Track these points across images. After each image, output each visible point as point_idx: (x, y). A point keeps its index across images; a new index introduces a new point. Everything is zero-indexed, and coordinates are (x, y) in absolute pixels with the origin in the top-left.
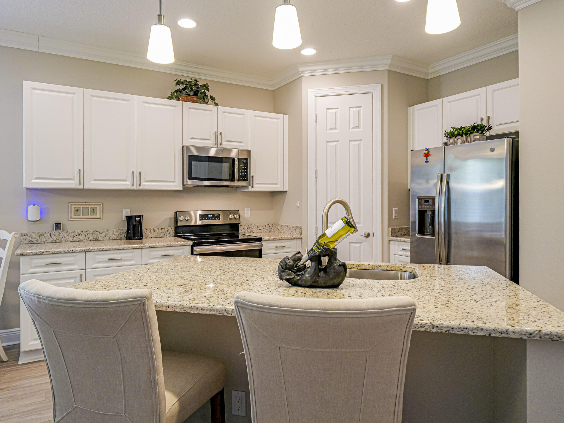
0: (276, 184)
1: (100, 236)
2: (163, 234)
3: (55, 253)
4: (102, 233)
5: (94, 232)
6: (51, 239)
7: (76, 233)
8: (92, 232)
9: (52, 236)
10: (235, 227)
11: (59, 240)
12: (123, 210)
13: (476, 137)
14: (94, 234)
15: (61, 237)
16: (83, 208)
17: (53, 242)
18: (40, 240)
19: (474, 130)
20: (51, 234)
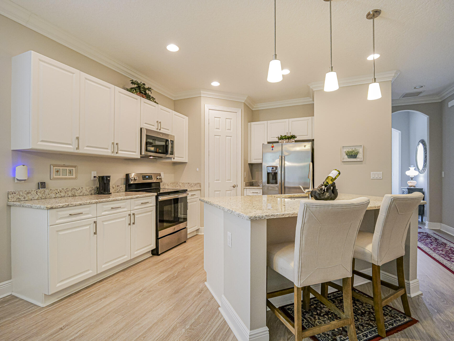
0: (183, 158)
1: (76, 192)
2: (118, 190)
3: (77, 205)
4: (78, 190)
5: (72, 189)
6: (37, 196)
7: (59, 191)
8: (71, 189)
9: (38, 193)
10: (158, 184)
11: (44, 197)
12: (92, 172)
13: (293, 140)
14: (72, 191)
15: (46, 194)
16: (62, 169)
17: (39, 198)
18: (27, 198)
19: (292, 137)
20: (37, 191)
